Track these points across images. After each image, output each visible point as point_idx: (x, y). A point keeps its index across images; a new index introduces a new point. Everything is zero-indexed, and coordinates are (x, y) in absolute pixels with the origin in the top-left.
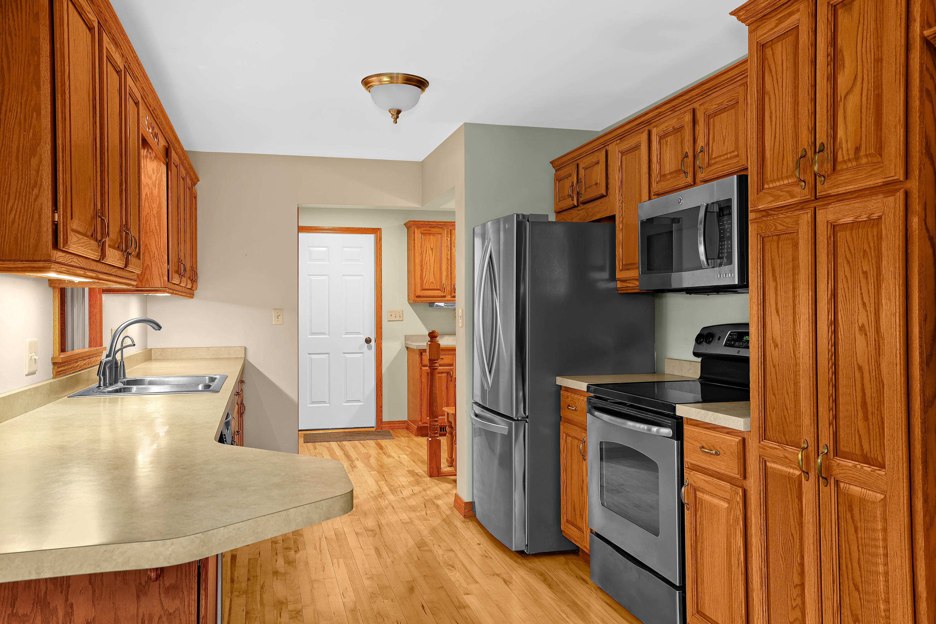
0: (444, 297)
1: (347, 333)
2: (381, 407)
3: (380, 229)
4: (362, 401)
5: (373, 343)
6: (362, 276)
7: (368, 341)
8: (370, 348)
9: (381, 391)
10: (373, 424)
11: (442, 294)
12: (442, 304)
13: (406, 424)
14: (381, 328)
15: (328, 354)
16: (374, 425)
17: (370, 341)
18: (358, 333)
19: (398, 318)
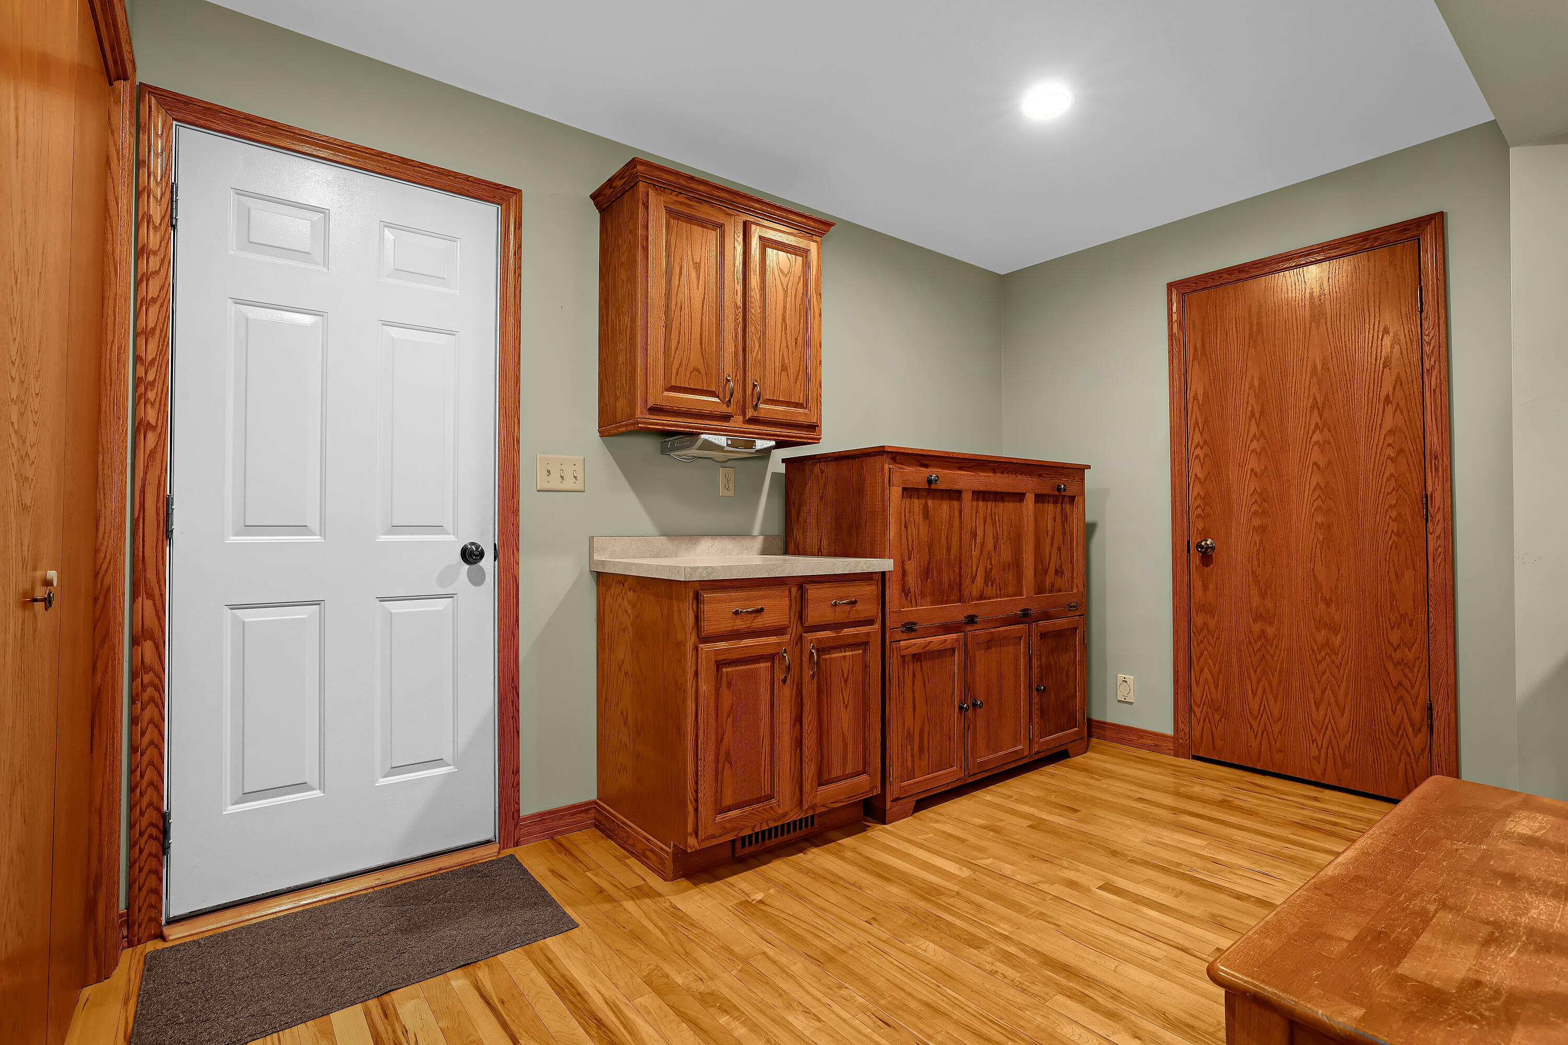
0: (726, 418)
1: (396, 528)
2: (516, 772)
3: (517, 192)
4: (450, 761)
5: (488, 563)
6: (452, 333)
7: (471, 555)
8: (477, 579)
9: (516, 719)
10: (487, 828)
11: (724, 409)
12: (721, 440)
13: (592, 814)
14: (516, 512)
15: (317, 603)
16: (489, 835)
17: (481, 555)
18: (438, 528)
19: (569, 484)
